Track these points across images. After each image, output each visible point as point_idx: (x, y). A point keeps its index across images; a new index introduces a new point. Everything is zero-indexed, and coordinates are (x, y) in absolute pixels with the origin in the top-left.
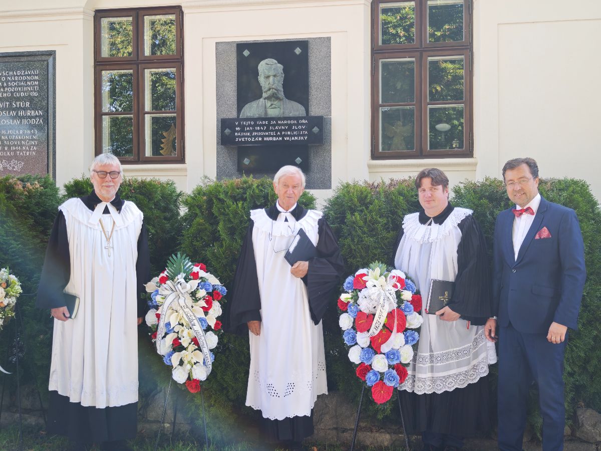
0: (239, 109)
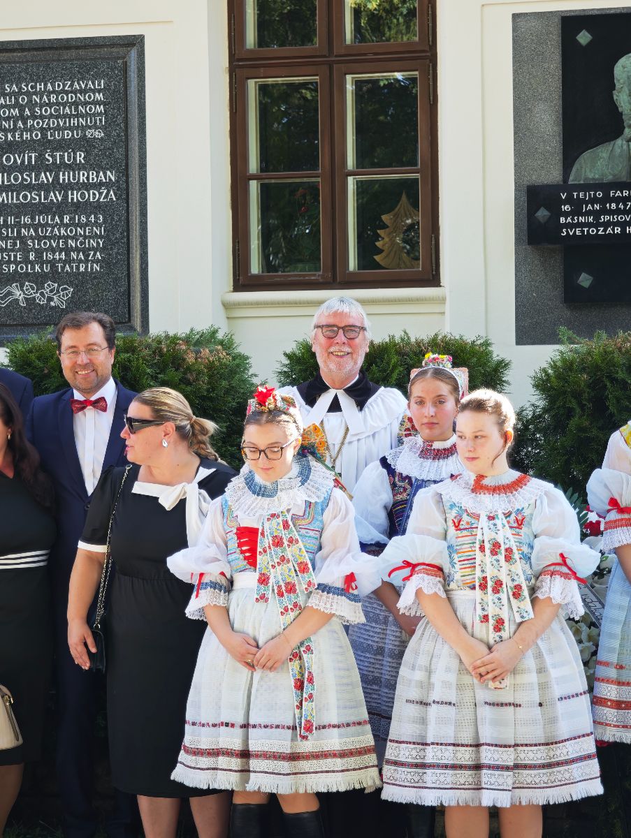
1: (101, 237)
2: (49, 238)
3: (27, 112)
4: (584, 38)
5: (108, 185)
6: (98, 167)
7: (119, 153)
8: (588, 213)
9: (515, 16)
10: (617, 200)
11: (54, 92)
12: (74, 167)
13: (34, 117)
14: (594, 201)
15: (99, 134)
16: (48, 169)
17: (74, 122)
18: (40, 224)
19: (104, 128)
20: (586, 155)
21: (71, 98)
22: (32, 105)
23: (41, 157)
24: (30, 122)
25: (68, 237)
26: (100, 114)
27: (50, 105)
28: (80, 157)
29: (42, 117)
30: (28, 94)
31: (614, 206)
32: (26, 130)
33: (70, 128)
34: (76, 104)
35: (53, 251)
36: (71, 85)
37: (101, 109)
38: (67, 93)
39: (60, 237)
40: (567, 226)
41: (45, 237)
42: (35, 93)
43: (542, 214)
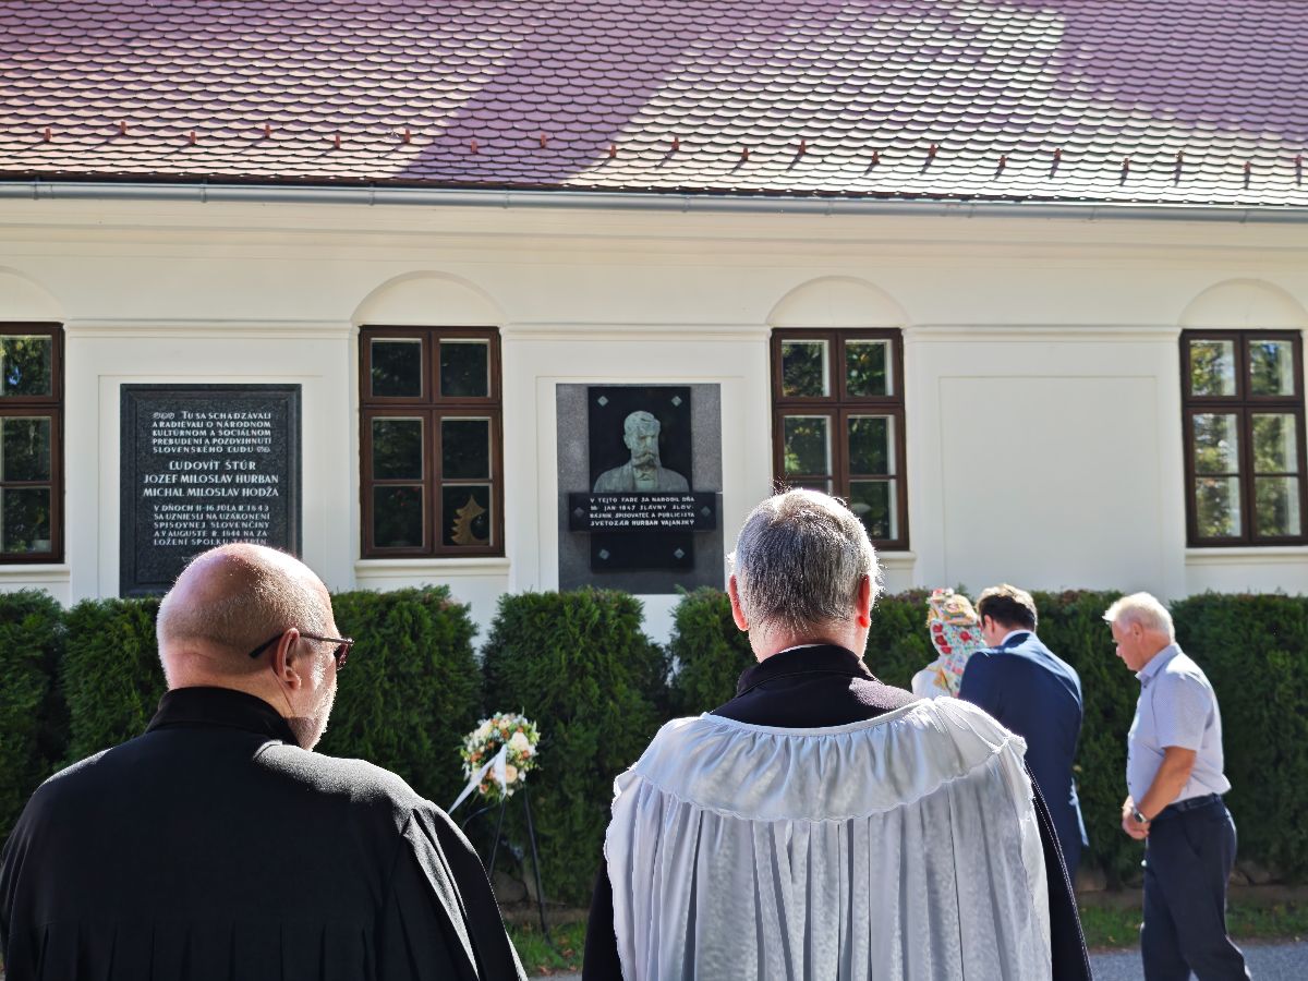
0: (593, 480)
1: (266, 521)
2: (228, 521)
3: (213, 433)
4: (603, 401)
5: (273, 485)
6: (265, 472)
7: (280, 464)
8: (608, 512)
9: (557, 385)
10: (627, 504)
11: (233, 420)
12: (248, 472)
13: (217, 436)
14: (611, 504)
15: (266, 450)
16: (227, 473)
17: (248, 441)
18: (220, 512)
19: (270, 446)
20: (605, 474)
21: (246, 424)
22: (216, 429)
23: (222, 465)
24: (214, 441)
25: (242, 521)
26: (267, 436)
27: (230, 429)
28: (252, 465)
29: (224, 437)
30: (213, 420)
31: (624, 508)
32: (211, 445)
33: (245, 445)
34: (250, 429)
35: (230, 530)
36: (246, 416)
37: (268, 433)
38: (243, 421)
39: (235, 521)
40: (595, 519)
41: (224, 520)
42: (219, 420)
43: (579, 511)
